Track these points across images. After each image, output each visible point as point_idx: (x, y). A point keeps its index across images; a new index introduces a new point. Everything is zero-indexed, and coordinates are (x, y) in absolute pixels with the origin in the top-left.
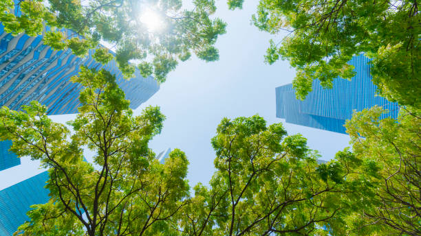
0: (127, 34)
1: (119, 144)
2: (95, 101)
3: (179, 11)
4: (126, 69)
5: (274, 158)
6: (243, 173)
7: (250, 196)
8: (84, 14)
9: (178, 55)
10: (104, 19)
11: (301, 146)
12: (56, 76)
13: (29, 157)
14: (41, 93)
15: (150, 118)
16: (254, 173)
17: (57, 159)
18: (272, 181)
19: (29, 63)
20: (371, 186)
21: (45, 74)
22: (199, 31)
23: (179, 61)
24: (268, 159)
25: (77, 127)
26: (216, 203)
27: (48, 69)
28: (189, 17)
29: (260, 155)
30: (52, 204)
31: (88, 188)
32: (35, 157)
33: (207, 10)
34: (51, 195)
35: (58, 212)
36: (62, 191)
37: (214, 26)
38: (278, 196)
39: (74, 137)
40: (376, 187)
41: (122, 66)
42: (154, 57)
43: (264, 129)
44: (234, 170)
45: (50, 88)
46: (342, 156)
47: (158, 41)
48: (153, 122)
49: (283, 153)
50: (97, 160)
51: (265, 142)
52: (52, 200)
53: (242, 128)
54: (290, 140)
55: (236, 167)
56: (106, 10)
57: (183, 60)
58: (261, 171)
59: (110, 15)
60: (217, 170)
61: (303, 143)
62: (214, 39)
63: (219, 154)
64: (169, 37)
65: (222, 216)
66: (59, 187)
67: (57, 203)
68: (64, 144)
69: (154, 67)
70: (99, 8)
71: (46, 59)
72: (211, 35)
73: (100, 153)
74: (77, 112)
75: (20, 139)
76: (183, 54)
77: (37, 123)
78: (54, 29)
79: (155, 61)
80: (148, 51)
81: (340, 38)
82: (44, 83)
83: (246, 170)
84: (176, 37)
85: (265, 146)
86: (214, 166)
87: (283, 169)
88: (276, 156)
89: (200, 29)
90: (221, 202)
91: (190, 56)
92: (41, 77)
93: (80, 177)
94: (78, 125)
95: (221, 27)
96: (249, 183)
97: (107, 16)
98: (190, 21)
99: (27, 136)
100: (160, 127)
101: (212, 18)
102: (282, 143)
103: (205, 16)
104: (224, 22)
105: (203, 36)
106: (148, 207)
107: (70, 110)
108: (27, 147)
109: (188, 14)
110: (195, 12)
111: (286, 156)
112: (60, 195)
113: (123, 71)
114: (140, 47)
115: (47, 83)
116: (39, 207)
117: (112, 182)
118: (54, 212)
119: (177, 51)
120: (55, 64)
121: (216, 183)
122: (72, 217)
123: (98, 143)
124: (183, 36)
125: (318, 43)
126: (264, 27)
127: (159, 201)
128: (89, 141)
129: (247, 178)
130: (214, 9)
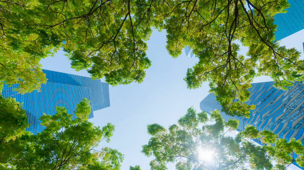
0: (217, 143)
1: (221, 60)
2: (237, 93)
3: (178, 161)
4: (218, 118)
5: (98, 52)
6: (124, 39)
7: (117, 21)
8: (248, 157)
9: (178, 130)
10: (234, 154)
11: (76, 62)
12: (276, 110)
13: (287, 48)
14: (288, 97)
15: (196, 81)
16: (114, 40)
17: (266, 48)
18: (101, 33)
19: (295, 119)
20: (14, 31)
21: (284, 111)
22: (163, 147)
23: (178, 125)
24: (104, 51)
25: (252, 73)
26: (146, 15)
27: (282, 115)
28: (171, 157)
29: (109, 54)
30: (272, 13)
31: (245, 26)
32: (283, 49)
33: (157, 163)
34: (273, 20)
35: (267, 7)
36: (263, 23)
37: (151, 151)
38: (96, 22)
39: (254, 65)
40: (10, 29)
41: (220, 120)
42: (197, 127)
43: (106, 75)
44: (131, 42)
45: (280, 100)
46: (42, 55)
47: (194, 139)
48: (193, 78)
49: (91, 56)
50: (236, 47)
51: (106, 64)
52: (272, 16)
53: (125, 76)
54: (85, 66)
55: (129, 44)
56: (232, 160)
57: (174, 126)
58: (108, 42)
59: (229, 156)
60: (144, 41)
61: (74, 64)
62: (151, 141)
63: (144, 55)
64: (186, 143)
65: (141, 5)
66: (266, 26)
67: (268, 13)
68: (262, 60)
69: (197, 119)
70: (236, 162)
71: (283, 122)
72: (153, 144)
73: (236, 54)
74: (252, 84)
75: (294, 61)
76: (175, 130)
77: (281, 74)
78: (269, 145)
79: (196, 124)
80: (202, 131)
81: (53, 146)
82: (285, 105)
83: (121, 42)
84: (180, 142)
85: (106, 61)
86: (147, 45)
87: (91, 43)
88: (96, 54)
89: (162, 149)
90: (142, 16)
91: (169, 129)
92: (287, 109)
93: (250, 35)
94: (251, 74)
95: (146, 150)
96: (118, 31)
97: (232, 156)
98: (170, 155)
99: (288, 64)
100: (188, 74)
101: (153, 157)
102: (92, 64)
103: (158, 159)
104: (144, 154)
105: (160, 144)
106: (200, 12)
107: (258, 85)
108: (288, 56)
109: (171, 159)
110: (166, 162)
111: (88, 54)
112: (264, 20)
113: (219, 116)
114: (208, 134)
115: (283, 104)
116: (281, 11)
117: (226, 31)
118: (270, 7)
119: (179, 132)
120: (277, 119)
121: (147, 31)
122: (256, 3)
123: (236, 61)
124: (175, 144)
125: (70, 142)
126: (113, 152)
127: (189, 16)
128: (243, 62)
129: (120, 35)
130: (151, 164)
